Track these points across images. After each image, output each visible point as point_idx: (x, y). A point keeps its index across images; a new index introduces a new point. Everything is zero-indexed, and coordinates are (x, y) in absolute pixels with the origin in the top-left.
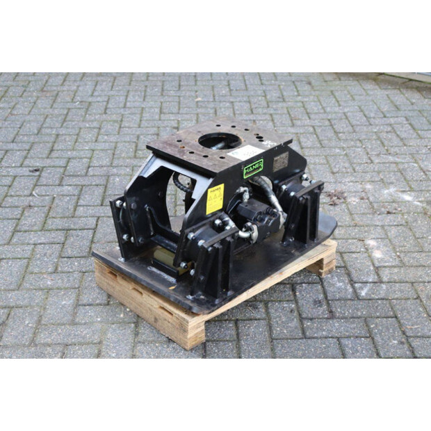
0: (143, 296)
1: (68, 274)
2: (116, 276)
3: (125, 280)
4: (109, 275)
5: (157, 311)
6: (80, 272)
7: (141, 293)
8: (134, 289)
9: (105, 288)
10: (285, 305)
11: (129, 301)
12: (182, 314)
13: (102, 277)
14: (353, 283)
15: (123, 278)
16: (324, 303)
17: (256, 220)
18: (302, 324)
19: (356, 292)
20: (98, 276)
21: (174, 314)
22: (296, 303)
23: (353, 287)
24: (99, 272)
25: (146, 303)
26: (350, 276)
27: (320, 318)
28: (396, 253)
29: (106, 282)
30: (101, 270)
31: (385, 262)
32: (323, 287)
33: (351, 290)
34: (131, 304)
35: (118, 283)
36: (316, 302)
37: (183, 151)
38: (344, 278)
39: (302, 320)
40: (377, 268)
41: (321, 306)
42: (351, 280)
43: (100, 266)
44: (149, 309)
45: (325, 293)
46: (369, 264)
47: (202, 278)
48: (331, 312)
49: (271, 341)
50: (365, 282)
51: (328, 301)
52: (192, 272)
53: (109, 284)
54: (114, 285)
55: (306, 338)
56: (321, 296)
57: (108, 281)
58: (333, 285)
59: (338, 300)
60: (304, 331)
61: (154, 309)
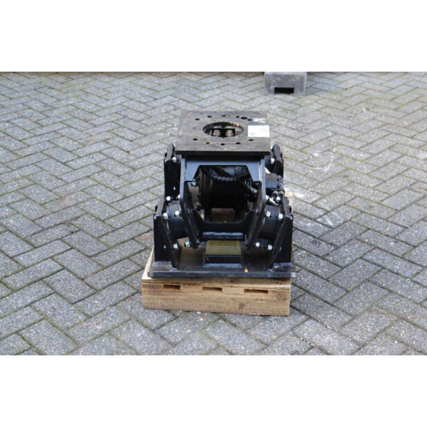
0: (223, 290)
1: (104, 313)
2: (178, 287)
4: (165, 290)
5: (243, 297)
7: (220, 289)
8: (205, 288)
9: (158, 306)
10: (299, 254)
11: (200, 305)
12: (279, 286)
13: (154, 296)
14: (315, 220)
15: (190, 284)
16: (318, 241)
17: (278, 187)
18: (327, 260)
19: (325, 225)
20: (147, 298)
21: (269, 290)
22: (303, 249)
23: (318, 222)
24: (150, 293)
25: (227, 296)
26: (305, 216)
27: (332, 252)
28: (308, 189)
29: (162, 299)
30: (152, 290)
31: (311, 198)
32: (302, 231)
33: (321, 225)
34: (203, 305)
35: (183, 292)
36: (314, 243)
37: (214, 146)
38: (305, 219)
39: (323, 258)
40: (312, 204)
41: (320, 244)
42: (311, 219)
43: (150, 287)
44: (232, 299)
45: (310, 235)
46: (304, 204)
47: (281, 248)
48: (331, 244)
49: (328, 281)
50: (321, 216)
51: (318, 238)
52: (270, 247)
53: (166, 299)
54: (175, 297)
55: (343, 268)
56: (311, 237)
57: (164, 297)
58: (305, 226)
59: (323, 235)
60: (335, 264)
61: (239, 297)
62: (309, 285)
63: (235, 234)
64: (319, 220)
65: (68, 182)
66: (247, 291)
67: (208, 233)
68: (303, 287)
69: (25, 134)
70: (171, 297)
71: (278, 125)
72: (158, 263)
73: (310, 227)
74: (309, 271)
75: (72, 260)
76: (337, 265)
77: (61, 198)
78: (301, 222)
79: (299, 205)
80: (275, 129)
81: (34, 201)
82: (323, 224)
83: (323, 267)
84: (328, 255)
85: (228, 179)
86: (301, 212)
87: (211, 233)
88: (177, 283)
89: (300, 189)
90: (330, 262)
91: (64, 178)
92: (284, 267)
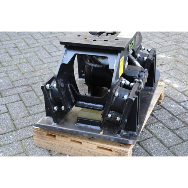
0: (82, 144)
1: (11, 145)
2: (54, 136)
3: (64, 137)
4: (48, 137)
5: (96, 151)
6: (18, 141)
7: (81, 143)
8: (72, 141)
9: (44, 147)
10: (157, 125)
11: (69, 151)
12: (120, 148)
13: (41, 140)
14: (179, 103)
15: (61, 136)
16: (175, 118)
17: (139, 76)
18: (175, 133)
19: (185, 108)
20: (37, 140)
21: (113, 150)
22: (161, 122)
23: (181, 105)
24: (38, 137)
25: (85, 148)
26: (173, 100)
27: (181, 128)
28: (184, 83)
29: (45, 142)
30: (39, 135)
31: (183, 88)
32: (166, 110)
33: (182, 107)
34: (71, 151)
35: (57, 140)
36: (171, 119)
37: (89, 41)
38: (172, 102)
39: (172, 131)
40: (182, 92)
41: (175, 120)
42: (176, 102)
43: (38, 133)
44: (89, 151)
45: (171, 113)
46: (177, 91)
47: (126, 120)
48: (183, 122)
49: (169, 149)
50: (184, 101)
51: (176, 116)
52: (118, 119)
53: (48, 143)
54: (53, 143)
55: (185, 141)
56: (170, 115)
57: (46, 141)
58: (170, 107)
59: (180, 114)
60: (180, 137)
61: (93, 150)
62: (153, 149)
63: (98, 105)
64: (182, 104)
65: (45, 63)
66: (99, 147)
67: (80, 102)
68: (148, 150)
69: (40, 36)
70: (51, 142)
71: (183, 42)
72: (47, 117)
73: (173, 108)
74: (158, 139)
75: (16, 108)
76: (181, 138)
77: (35, 71)
78: (169, 104)
79: (172, 92)
80: (179, 45)
81: (21, 71)
82: (184, 107)
83: (170, 138)
84: (177, 129)
85: (98, 66)
86: (171, 97)
87: (82, 102)
88: (54, 133)
89: (179, 81)
90: (177, 135)
91: (44, 61)
92: (130, 135)
